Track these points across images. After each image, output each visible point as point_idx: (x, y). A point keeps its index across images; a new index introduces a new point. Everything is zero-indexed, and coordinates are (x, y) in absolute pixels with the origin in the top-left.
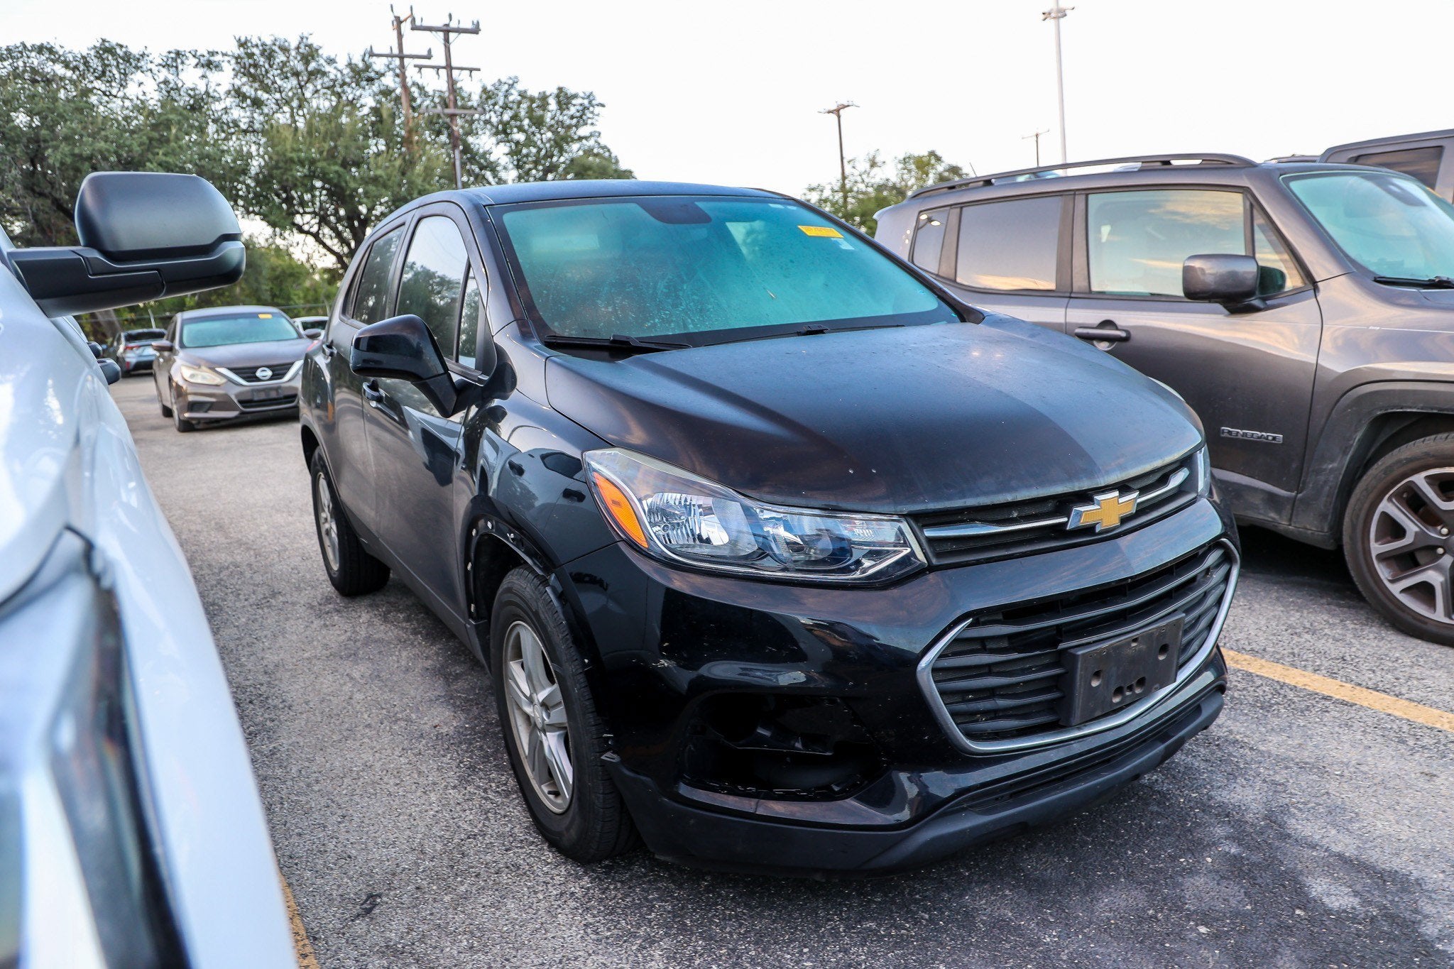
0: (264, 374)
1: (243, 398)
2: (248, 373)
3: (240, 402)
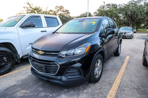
0: (123, 34)
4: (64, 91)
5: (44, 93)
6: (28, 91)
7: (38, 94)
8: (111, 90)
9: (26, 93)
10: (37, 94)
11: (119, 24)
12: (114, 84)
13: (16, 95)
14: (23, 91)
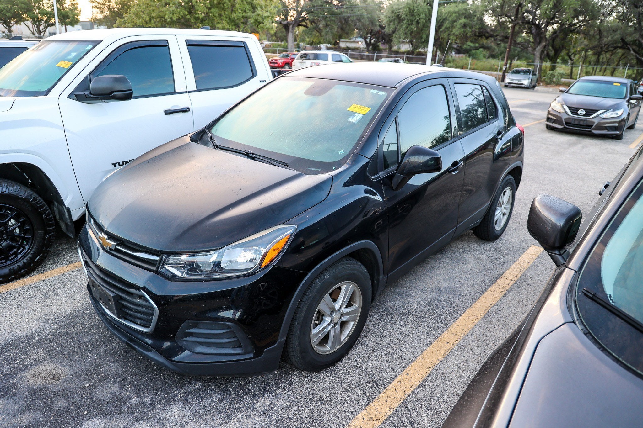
0: (582, 112)
1: (567, 121)
2: (574, 110)
3: (566, 123)
4: (188, 388)
5: (115, 388)
6: (68, 367)
7: (94, 387)
8: (363, 413)
9: (55, 378)
10: (90, 388)
11: (592, 49)
12: (389, 390)
13: (21, 377)
14: (51, 368)
